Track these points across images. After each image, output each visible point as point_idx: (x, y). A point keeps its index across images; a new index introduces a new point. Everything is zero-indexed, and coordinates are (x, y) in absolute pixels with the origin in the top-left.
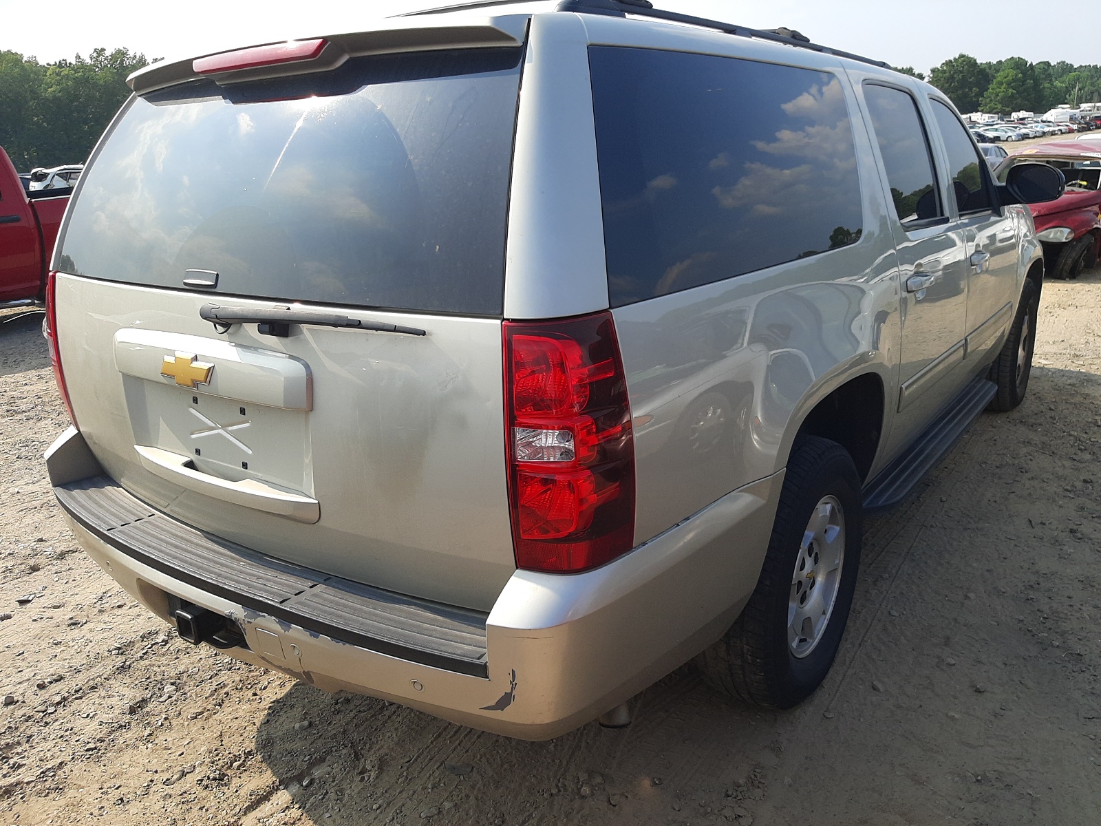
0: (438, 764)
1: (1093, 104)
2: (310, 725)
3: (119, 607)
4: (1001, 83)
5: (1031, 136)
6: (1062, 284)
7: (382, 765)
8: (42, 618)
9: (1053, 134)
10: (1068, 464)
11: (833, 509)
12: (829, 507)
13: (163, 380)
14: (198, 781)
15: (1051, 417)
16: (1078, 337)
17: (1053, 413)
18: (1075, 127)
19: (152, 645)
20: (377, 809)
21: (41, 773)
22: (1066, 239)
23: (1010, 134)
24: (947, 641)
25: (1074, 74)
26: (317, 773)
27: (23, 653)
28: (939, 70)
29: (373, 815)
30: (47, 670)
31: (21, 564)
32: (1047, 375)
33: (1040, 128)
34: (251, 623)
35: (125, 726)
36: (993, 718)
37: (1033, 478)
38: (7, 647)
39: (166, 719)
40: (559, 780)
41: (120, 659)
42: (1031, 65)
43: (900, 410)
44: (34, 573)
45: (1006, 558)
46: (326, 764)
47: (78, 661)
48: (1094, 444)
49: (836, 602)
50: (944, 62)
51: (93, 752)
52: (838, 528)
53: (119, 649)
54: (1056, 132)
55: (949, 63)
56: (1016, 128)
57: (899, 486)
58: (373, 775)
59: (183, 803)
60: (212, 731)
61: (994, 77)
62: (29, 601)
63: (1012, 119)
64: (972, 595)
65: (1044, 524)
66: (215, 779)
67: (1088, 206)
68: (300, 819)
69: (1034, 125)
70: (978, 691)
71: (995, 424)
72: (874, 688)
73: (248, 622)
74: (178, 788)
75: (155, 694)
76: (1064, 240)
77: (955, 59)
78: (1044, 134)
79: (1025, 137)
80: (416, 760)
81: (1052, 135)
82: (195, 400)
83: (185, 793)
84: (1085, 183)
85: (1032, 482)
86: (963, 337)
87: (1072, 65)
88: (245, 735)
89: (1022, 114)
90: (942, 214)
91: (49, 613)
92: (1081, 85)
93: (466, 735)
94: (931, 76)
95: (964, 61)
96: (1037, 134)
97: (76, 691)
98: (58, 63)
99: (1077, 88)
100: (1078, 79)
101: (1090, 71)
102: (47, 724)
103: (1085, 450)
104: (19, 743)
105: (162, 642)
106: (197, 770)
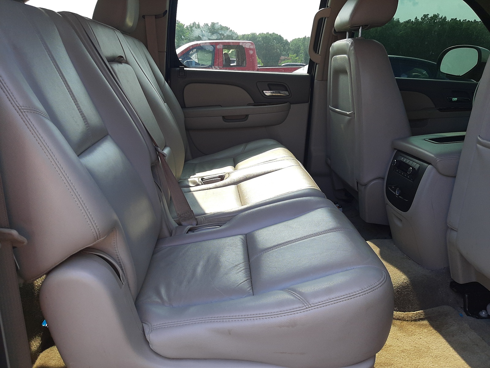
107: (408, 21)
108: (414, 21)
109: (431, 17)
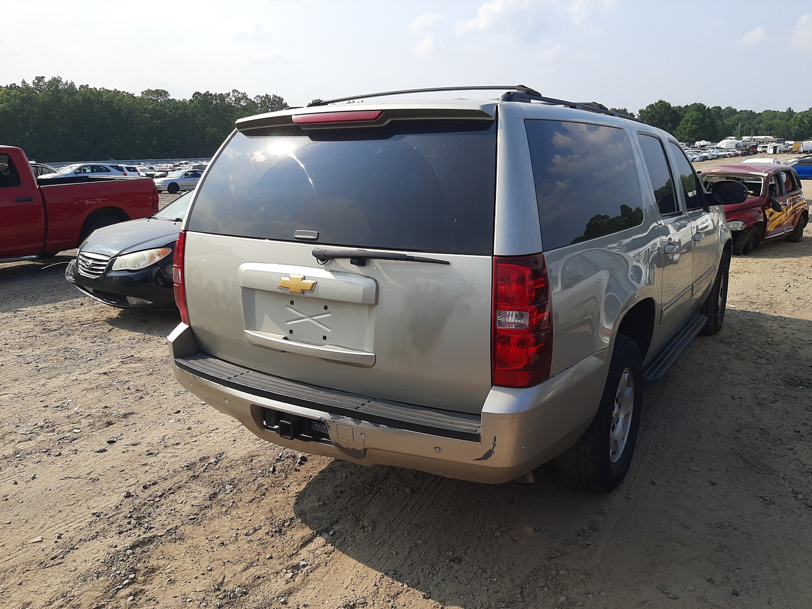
0: (407, 523)
1: (751, 137)
2: (324, 504)
3: (177, 444)
4: (688, 121)
5: (709, 158)
6: (739, 258)
7: (374, 524)
8: (128, 451)
9: (724, 156)
10: (752, 365)
11: (629, 376)
12: (627, 375)
13: (280, 291)
14: (266, 533)
15: (739, 339)
16: (752, 291)
17: (741, 337)
18: (739, 152)
19: (209, 464)
20: (378, 545)
21: (167, 531)
22: (741, 228)
23: (695, 156)
24: (692, 460)
25: (736, 116)
26: (336, 528)
27: (124, 470)
28: (644, 111)
29: (377, 548)
30: (146, 479)
31: (99, 421)
32: (734, 314)
33: (716, 152)
34: (334, 422)
35: (209, 507)
36: (723, 498)
37: (732, 373)
38: (112, 467)
39: (233, 502)
40: (481, 529)
41: (191, 473)
42: (708, 108)
43: (661, 323)
44: (110, 426)
45: (720, 417)
46: (340, 523)
47: (164, 473)
48: (767, 354)
49: (629, 434)
50: (648, 105)
51: (194, 520)
52: (631, 389)
53: (188, 466)
54: (727, 156)
55: (651, 106)
56: (699, 152)
57: (658, 371)
58: (370, 529)
59: (261, 544)
60: (265, 508)
61: (683, 117)
62: (115, 442)
63: (696, 146)
64: (703, 436)
65: (741, 398)
66: (276, 532)
67: (754, 207)
68: (334, 551)
69: (711, 150)
70: (713, 484)
71: (705, 342)
72: (653, 483)
73: (333, 422)
74: (254, 537)
75: (221, 490)
76: (739, 229)
77: (656, 104)
78: (718, 157)
79: (705, 159)
80: (393, 521)
81: (724, 158)
82: (292, 303)
83: (260, 539)
84: (752, 192)
85: (731, 375)
86: (691, 283)
87: (736, 110)
88: (286, 510)
89: (703, 143)
90: (678, 210)
91: (131, 448)
92: (742, 124)
93: (419, 509)
94: (639, 115)
95: (661, 105)
96: (714, 157)
97: (169, 489)
98: (9, 86)
99: (740, 125)
100: (740, 120)
101: (748, 114)
102: (158, 507)
103: (762, 357)
104: (144, 517)
105: (214, 462)
106: (263, 528)
107: (11, 85)
108: (21, 86)
109: (49, 82)
